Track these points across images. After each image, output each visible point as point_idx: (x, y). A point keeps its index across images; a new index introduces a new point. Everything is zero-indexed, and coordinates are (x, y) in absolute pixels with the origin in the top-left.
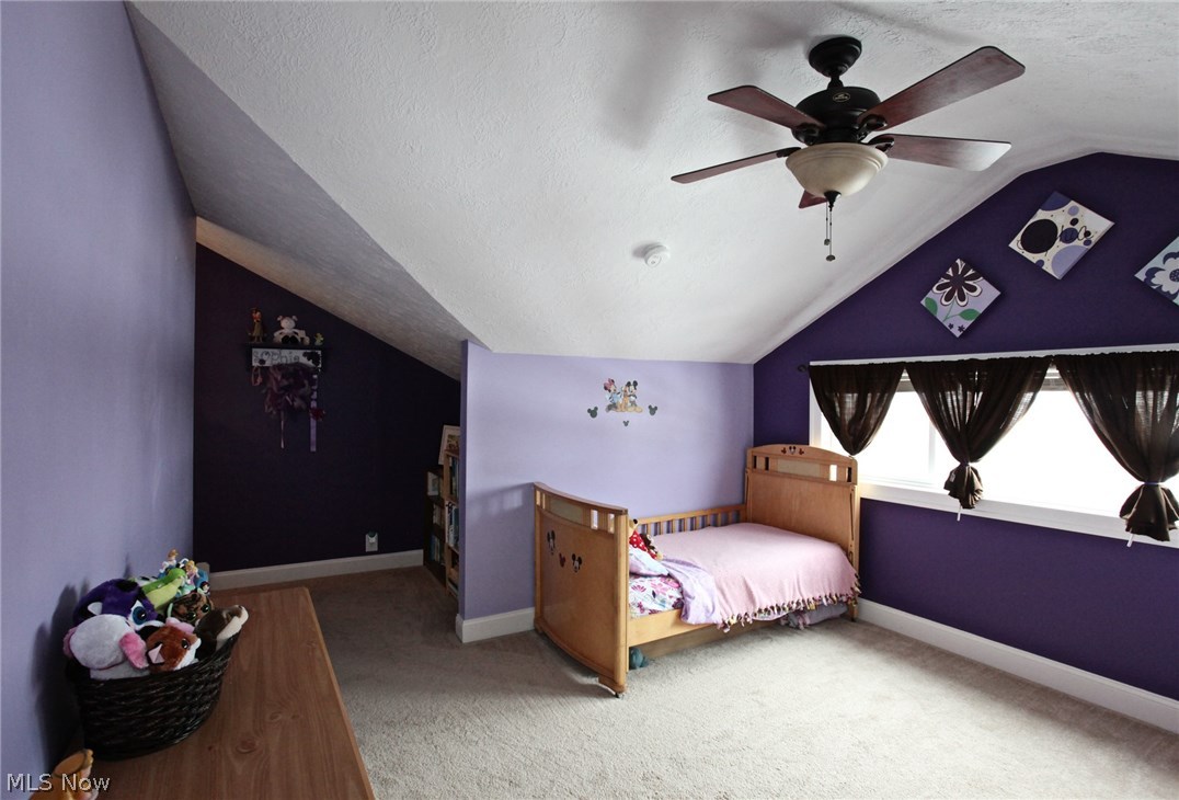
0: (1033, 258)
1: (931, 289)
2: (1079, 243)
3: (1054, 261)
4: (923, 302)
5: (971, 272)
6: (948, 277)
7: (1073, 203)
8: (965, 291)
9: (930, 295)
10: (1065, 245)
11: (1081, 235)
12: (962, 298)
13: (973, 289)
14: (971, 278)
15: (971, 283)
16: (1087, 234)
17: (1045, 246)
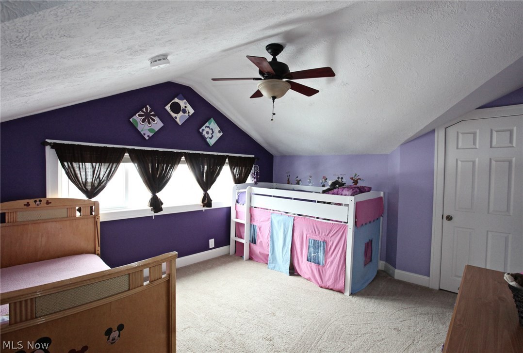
0: (174, 115)
1: (135, 114)
2: (186, 114)
3: (180, 118)
4: (131, 120)
5: (153, 113)
6: (143, 112)
7: (185, 100)
8: (151, 120)
9: (134, 117)
10: (183, 114)
11: (187, 112)
12: (149, 123)
13: (154, 121)
14: (153, 115)
15: (153, 117)
16: (189, 113)
17: (177, 112)
